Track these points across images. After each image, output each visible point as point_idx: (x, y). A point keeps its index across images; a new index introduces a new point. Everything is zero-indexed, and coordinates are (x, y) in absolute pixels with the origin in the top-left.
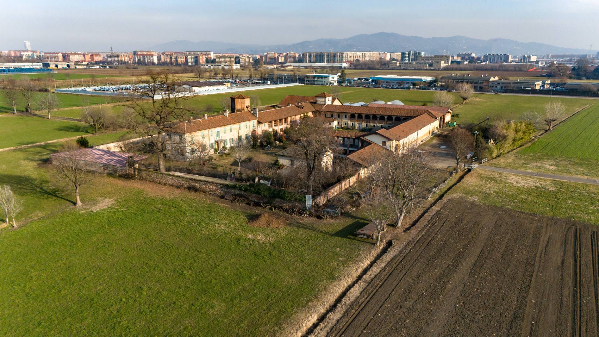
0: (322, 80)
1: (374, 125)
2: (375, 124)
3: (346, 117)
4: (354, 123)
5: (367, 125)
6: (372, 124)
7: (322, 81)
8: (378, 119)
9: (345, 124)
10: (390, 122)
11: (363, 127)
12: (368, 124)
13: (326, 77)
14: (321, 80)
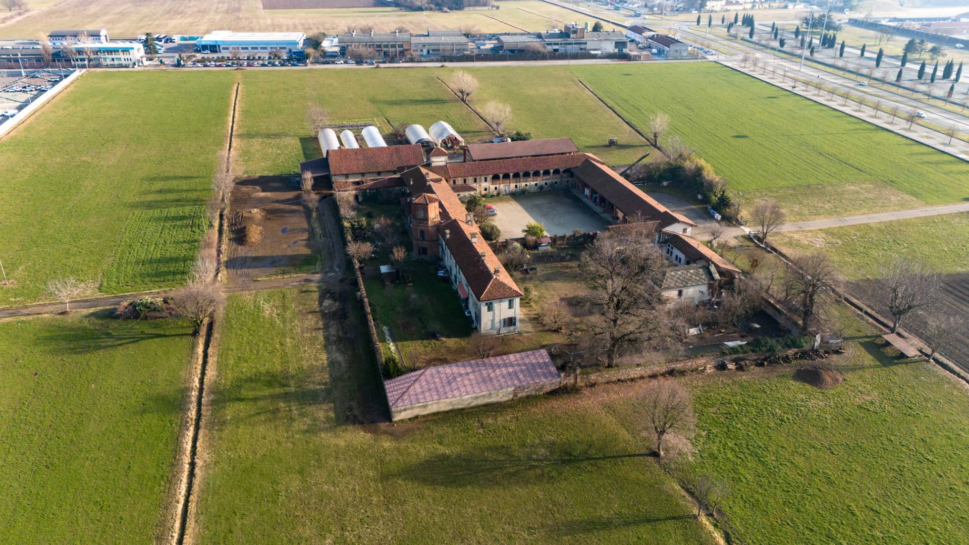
0: (117, 56)
1: (526, 185)
2: (528, 183)
3: (486, 180)
4: (498, 186)
5: (516, 186)
6: (523, 184)
7: (120, 59)
8: (531, 175)
9: (486, 189)
10: (548, 177)
11: (511, 189)
12: (518, 184)
13: (125, 51)
14: (114, 56)
